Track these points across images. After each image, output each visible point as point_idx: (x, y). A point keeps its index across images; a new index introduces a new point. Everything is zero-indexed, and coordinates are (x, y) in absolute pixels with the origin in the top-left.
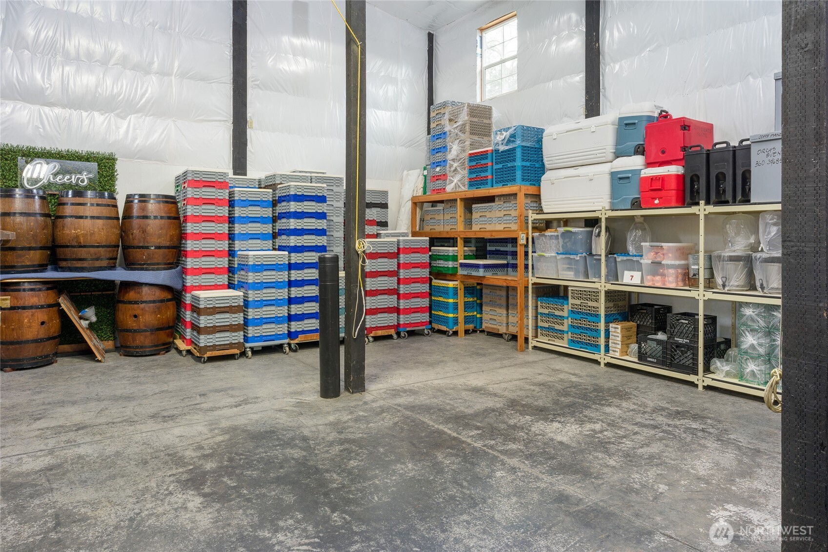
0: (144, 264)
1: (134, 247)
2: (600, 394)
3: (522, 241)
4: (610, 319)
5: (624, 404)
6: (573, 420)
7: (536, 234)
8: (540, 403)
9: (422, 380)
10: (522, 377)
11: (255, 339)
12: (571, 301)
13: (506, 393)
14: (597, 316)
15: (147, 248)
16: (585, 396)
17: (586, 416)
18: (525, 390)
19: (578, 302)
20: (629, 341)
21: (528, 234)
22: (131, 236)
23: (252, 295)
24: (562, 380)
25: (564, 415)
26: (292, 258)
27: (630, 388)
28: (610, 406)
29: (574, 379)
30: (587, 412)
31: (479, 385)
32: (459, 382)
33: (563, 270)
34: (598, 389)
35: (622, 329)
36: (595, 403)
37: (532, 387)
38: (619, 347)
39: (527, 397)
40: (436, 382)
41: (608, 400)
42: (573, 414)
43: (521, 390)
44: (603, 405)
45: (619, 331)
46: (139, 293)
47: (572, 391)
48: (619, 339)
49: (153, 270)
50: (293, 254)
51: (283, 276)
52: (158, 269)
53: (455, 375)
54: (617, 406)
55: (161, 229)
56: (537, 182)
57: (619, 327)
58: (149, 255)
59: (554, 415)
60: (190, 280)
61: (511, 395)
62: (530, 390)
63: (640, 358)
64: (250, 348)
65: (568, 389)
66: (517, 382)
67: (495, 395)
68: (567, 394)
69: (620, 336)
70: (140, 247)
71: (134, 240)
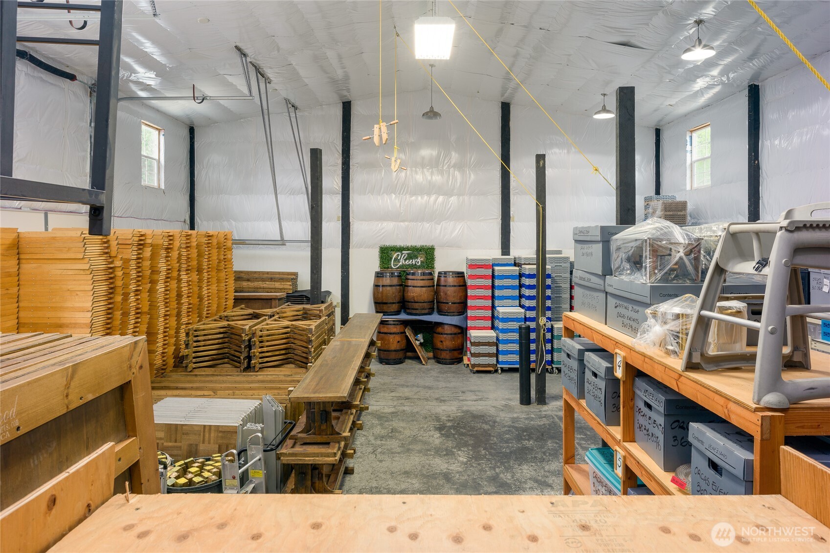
0: (446, 312)
1: (442, 303)
11: (503, 363)
15: (447, 303)
22: (440, 296)
23: (502, 336)
26: (527, 314)
46: (443, 329)
49: (451, 316)
50: (527, 312)
52: (453, 315)
55: (455, 292)
58: (448, 307)
60: (470, 323)
64: (500, 368)
70: (444, 303)
71: (441, 298)
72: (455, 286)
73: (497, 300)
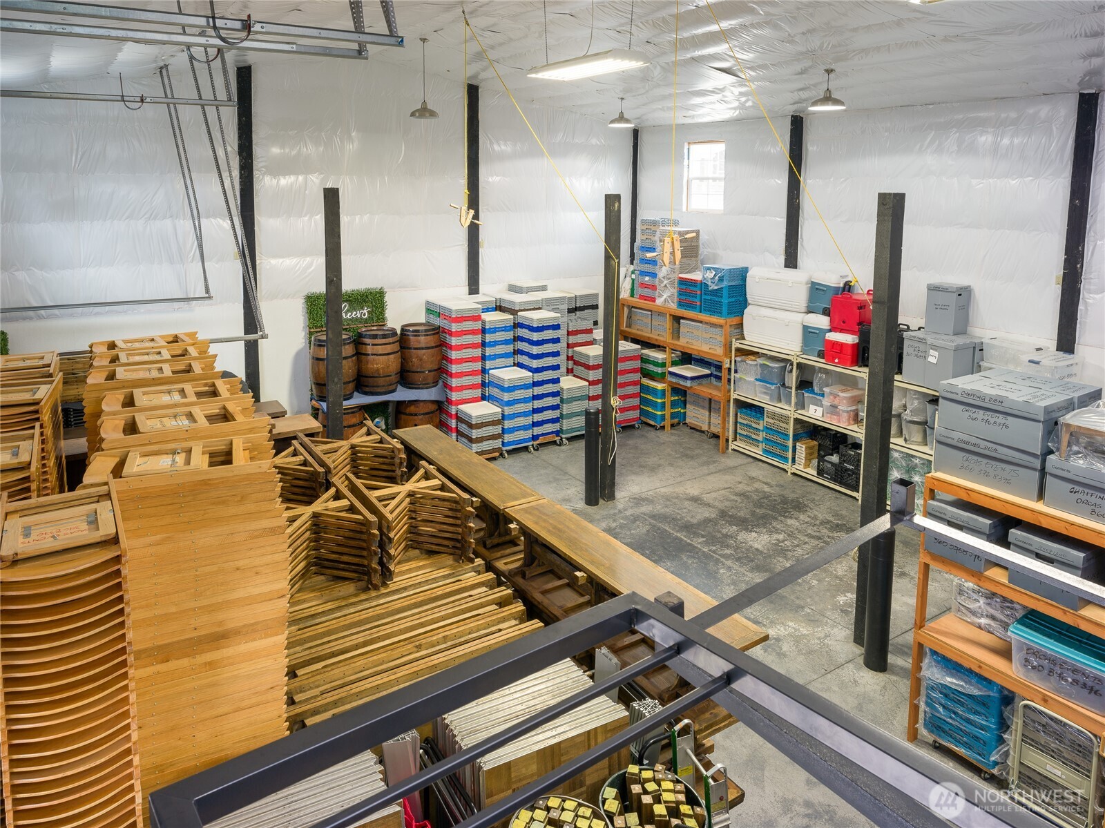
0: (420, 385)
1: (413, 372)
2: (785, 506)
3: (726, 365)
4: (796, 438)
5: (802, 517)
6: (765, 530)
7: (738, 359)
8: (741, 514)
9: (652, 488)
10: (726, 486)
11: (510, 443)
12: (766, 419)
13: (716, 503)
14: (787, 435)
15: (423, 372)
16: (774, 507)
17: (774, 528)
18: (730, 501)
19: (772, 421)
20: (811, 457)
21: (731, 358)
22: (410, 364)
23: (508, 410)
24: (757, 490)
25: (758, 526)
26: (535, 377)
27: (809, 500)
28: (791, 518)
29: (767, 489)
30: (775, 524)
31: (696, 494)
32: (680, 490)
33: (761, 393)
34: (785, 501)
35: (806, 448)
36: (781, 515)
37: (735, 498)
38: (803, 461)
39: (732, 508)
40: (663, 490)
41: (790, 512)
42: (764, 525)
43: (727, 500)
44: (786, 517)
45: (804, 449)
46: (418, 407)
47: (764, 503)
48: (804, 455)
49: (427, 388)
50: (535, 374)
51: (528, 393)
52: (430, 388)
53: (675, 482)
54: (796, 519)
55: (433, 356)
56: (741, 314)
57: (804, 446)
58: (423, 377)
59: (752, 525)
60: (455, 396)
61: (721, 506)
62: (733, 500)
63: (818, 474)
64: (507, 450)
65: (762, 501)
66: (723, 492)
67: (709, 505)
68: (761, 506)
69: (804, 453)
70: (417, 372)
71: (413, 366)
72: (432, 347)
73: (489, 360)
